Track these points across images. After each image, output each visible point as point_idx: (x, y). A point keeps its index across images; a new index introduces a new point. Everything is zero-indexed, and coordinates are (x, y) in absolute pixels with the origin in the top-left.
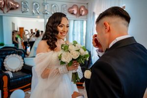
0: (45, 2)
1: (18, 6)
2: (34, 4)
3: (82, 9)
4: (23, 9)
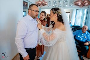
1: (46, 4)
2: (54, 2)
3: (86, 1)
4: (49, 5)
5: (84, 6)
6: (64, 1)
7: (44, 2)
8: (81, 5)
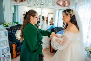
3: (66, 2)
4: (29, 1)
5: (65, 6)
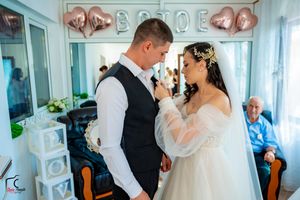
0: (162, 8)
1: (109, 21)
2: (140, 14)
4: (119, 26)
5: (239, 29)
6: (176, 13)
7: (97, 16)
8: (231, 27)
